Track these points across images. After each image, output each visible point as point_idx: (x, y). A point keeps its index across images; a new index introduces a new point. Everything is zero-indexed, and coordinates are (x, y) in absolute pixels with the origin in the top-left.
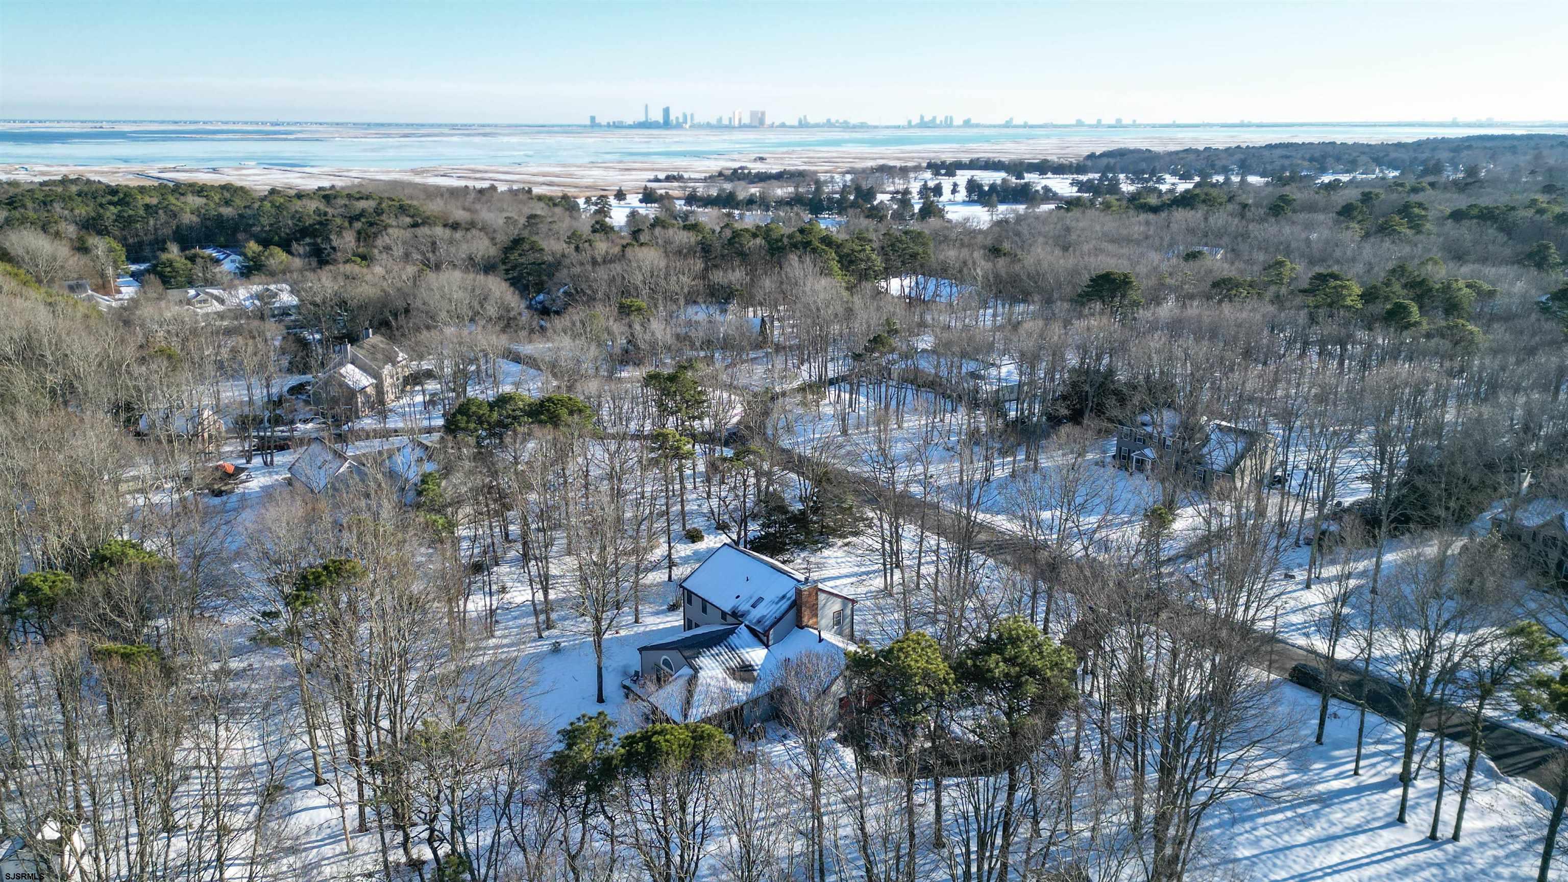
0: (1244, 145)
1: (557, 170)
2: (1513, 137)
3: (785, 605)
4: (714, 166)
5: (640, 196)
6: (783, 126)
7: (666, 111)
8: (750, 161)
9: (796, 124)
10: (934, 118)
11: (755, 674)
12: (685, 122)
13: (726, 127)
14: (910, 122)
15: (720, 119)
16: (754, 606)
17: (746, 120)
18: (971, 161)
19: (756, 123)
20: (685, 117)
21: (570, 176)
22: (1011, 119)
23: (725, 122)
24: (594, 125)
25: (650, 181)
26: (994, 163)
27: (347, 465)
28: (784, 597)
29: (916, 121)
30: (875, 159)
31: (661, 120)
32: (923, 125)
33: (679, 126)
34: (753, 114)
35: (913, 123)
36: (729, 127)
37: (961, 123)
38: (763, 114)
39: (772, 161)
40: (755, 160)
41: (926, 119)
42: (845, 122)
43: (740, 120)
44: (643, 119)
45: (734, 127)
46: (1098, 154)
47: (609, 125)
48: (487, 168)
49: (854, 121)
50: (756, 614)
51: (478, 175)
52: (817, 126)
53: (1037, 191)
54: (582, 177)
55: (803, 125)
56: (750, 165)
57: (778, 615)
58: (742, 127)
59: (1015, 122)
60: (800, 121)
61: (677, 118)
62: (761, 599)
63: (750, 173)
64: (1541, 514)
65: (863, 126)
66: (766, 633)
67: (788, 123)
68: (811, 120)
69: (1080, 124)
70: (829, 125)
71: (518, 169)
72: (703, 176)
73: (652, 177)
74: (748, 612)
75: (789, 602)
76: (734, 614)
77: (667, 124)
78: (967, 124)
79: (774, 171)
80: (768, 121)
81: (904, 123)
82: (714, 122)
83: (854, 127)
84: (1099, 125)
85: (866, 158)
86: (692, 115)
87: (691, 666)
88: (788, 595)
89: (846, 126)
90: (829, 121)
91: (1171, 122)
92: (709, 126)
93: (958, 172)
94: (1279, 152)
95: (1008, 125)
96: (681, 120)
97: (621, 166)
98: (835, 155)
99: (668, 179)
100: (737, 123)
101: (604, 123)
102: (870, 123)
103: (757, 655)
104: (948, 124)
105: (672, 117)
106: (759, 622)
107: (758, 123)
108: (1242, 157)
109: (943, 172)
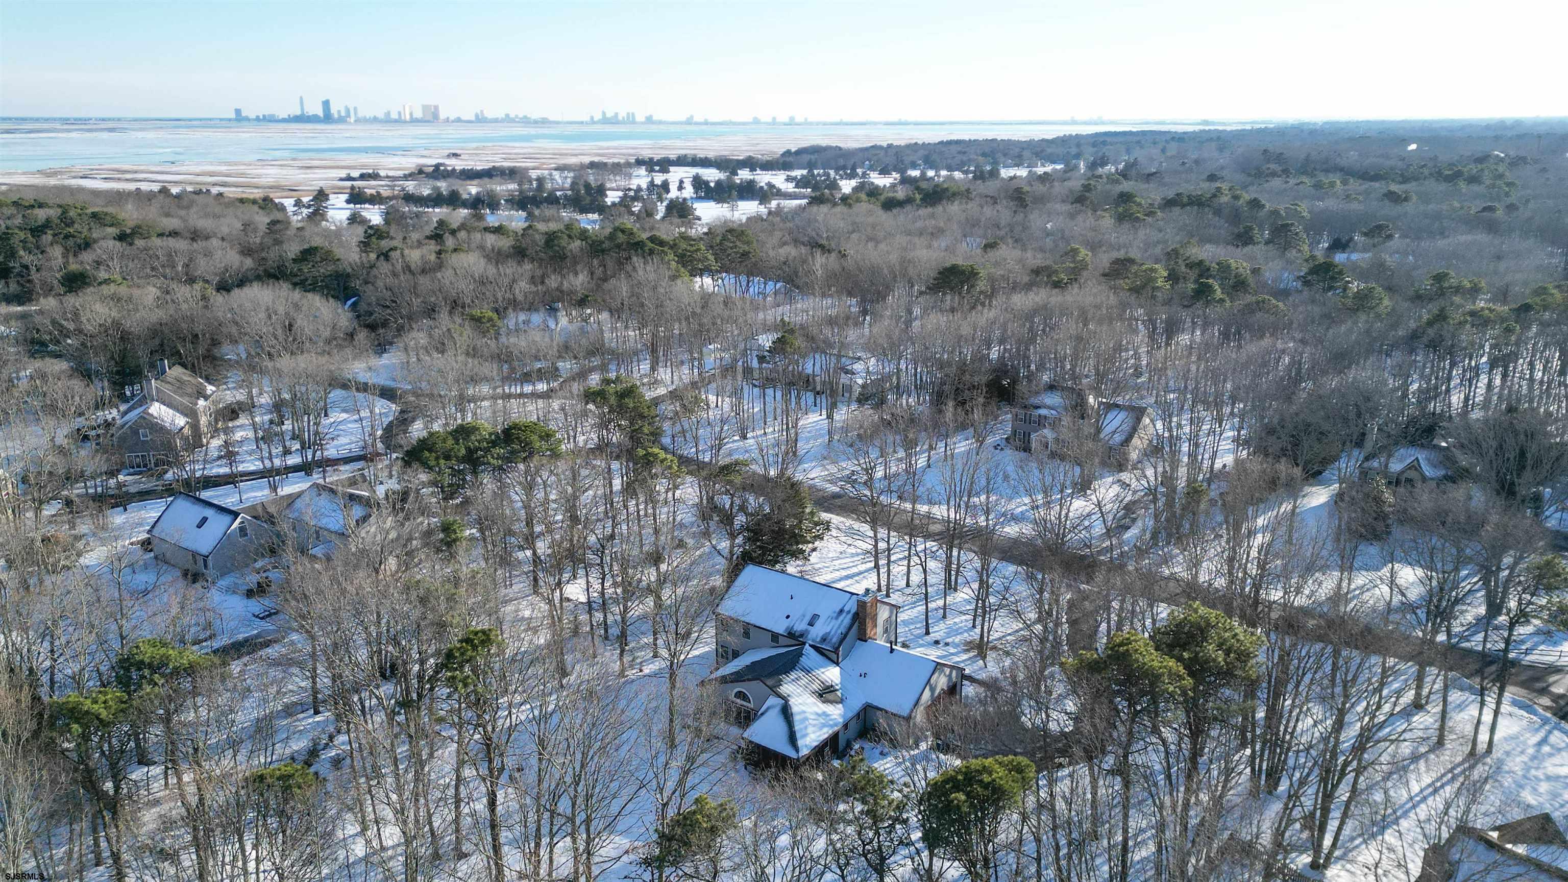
0: (920, 142)
1: (223, 168)
2: (1130, 133)
3: (846, 620)
4: (410, 163)
5: (346, 197)
6: (459, 120)
7: (326, 104)
8: (443, 157)
9: (473, 118)
10: (616, 114)
11: (839, 693)
12: (348, 115)
13: (396, 121)
14: (592, 118)
15: (388, 114)
16: (811, 624)
17: (418, 114)
18: (679, 158)
19: (429, 117)
20: (348, 111)
21: (242, 175)
22: (692, 117)
23: (394, 116)
24: (240, 118)
25: (341, 179)
26: (701, 159)
27: (239, 520)
28: (841, 611)
29: (598, 117)
30: (576, 155)
31: (321, 113)
32: (605, 121)
33: (342, 120)
34: (425, 108)
35: (596, 119)
36: (399, 121)
37: (643, 120)
38: (436, 108)
39: (466, 157)
40: (448, 156)
41: (609, 115)
42: (525, 117)
43: (411, 114)
44: (299, 113)
45: (405, 122)
46: (793, 150)
47: (258, 119)
48: (135, 168)
49: (535, 116)
50: (817, 632)
51: (128, 176)
52: (496, 121)
53: (762, 188)
54: (259, 176)
55: (480, 120)
56: (447, 162)
57: (843, 630)
58: (414, 121)
59: (696, 119)
60: (477, 116)
61: (339, 112)
62: (815, 617)
63: (454, 170)
64: (1401, 461)
65: (544, 122)
66: (836, 650)
67: (463, 118)
68: (489, 114)
69: (756, 121)
70: (508, 120)
71: (174, 169)
72: (400, 173)
73: (344, 176)
74: (807, 632)
75: (850, 616)
76: (791, 634)
77: (328, 118)
78: (649, 120)
79: (479, 168)
80: (442, 116)
81: (586, 118)
82: (381, 115)
83: (536, 122)
84: (774, 123)
85: (566, 154)
86: (355, 109)
87: (779, 696)
88: (846, 609)
89: (526, 121)
90: (507, 115)
91: (838, 120)
92: (375, 120)
93: (672, 169)
94: (954, 149)
95: (689, 122)
96: (343, 114)
97: (300, 164)
98: (531, 151)
99: (363, 177)
100: (408, 118)
101: (253, 116)
102: (551, 119)
103: (832, 674)
104: (630, 120)
105: (334, 111)
106: (824, 640)
107: (431, 117)
108: (926, 153)
109: (657, 168)
